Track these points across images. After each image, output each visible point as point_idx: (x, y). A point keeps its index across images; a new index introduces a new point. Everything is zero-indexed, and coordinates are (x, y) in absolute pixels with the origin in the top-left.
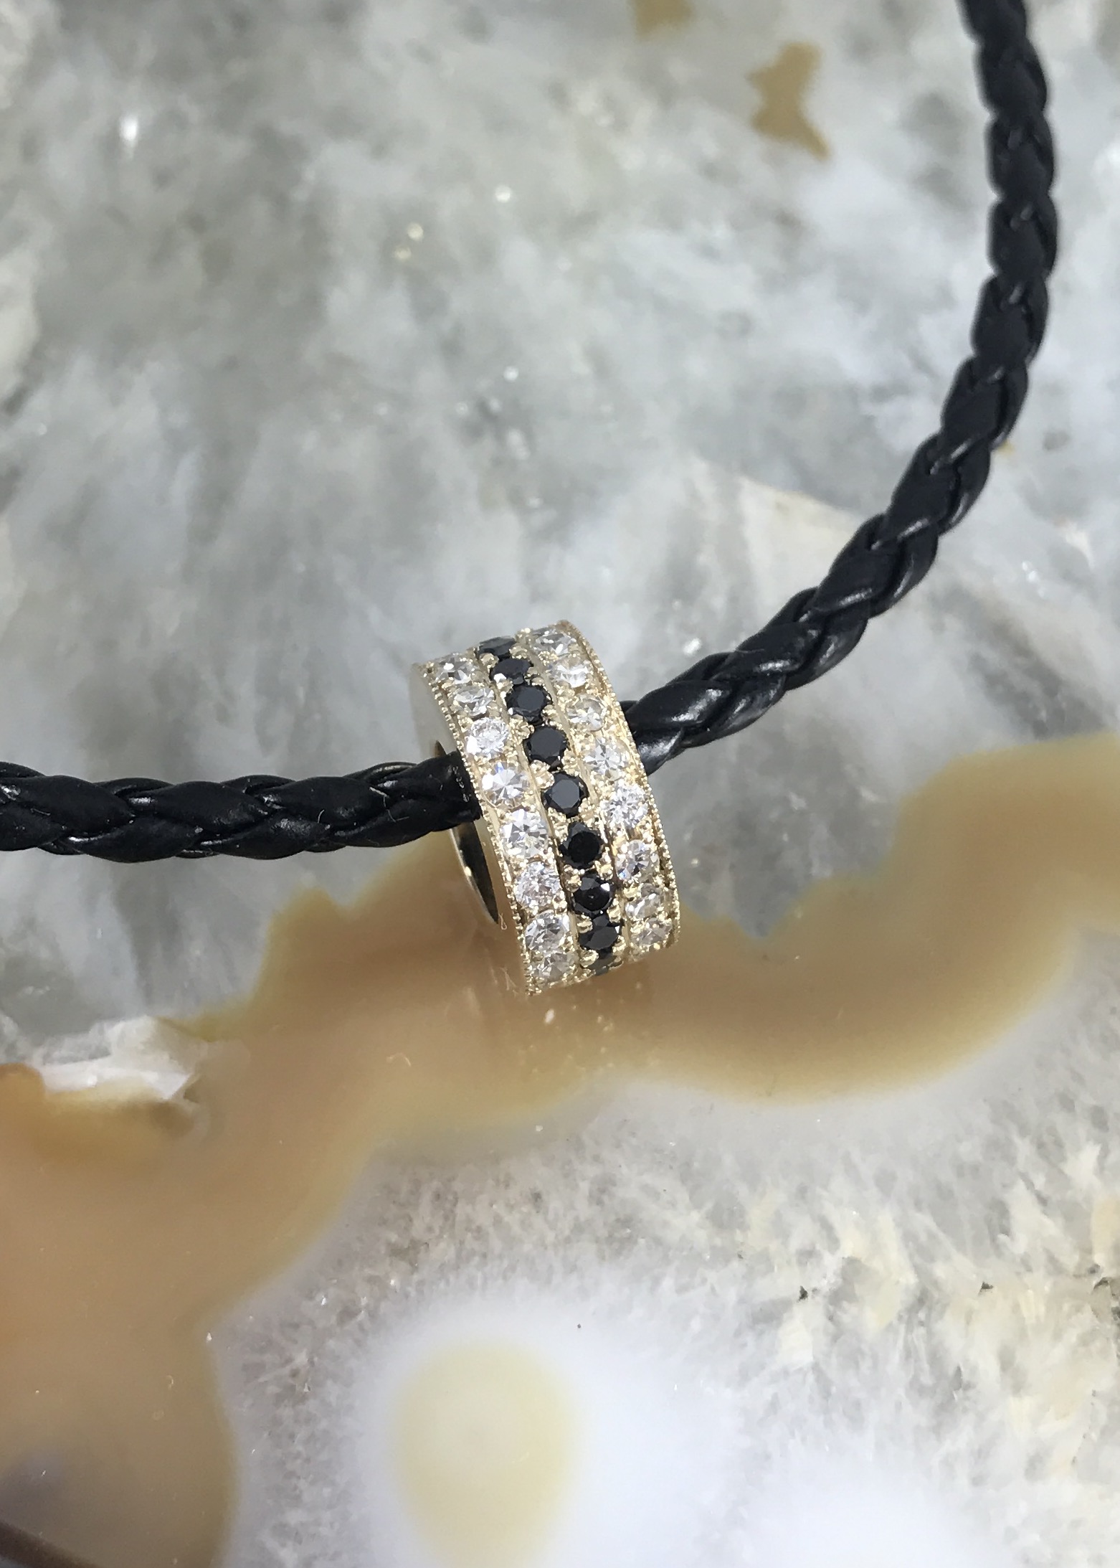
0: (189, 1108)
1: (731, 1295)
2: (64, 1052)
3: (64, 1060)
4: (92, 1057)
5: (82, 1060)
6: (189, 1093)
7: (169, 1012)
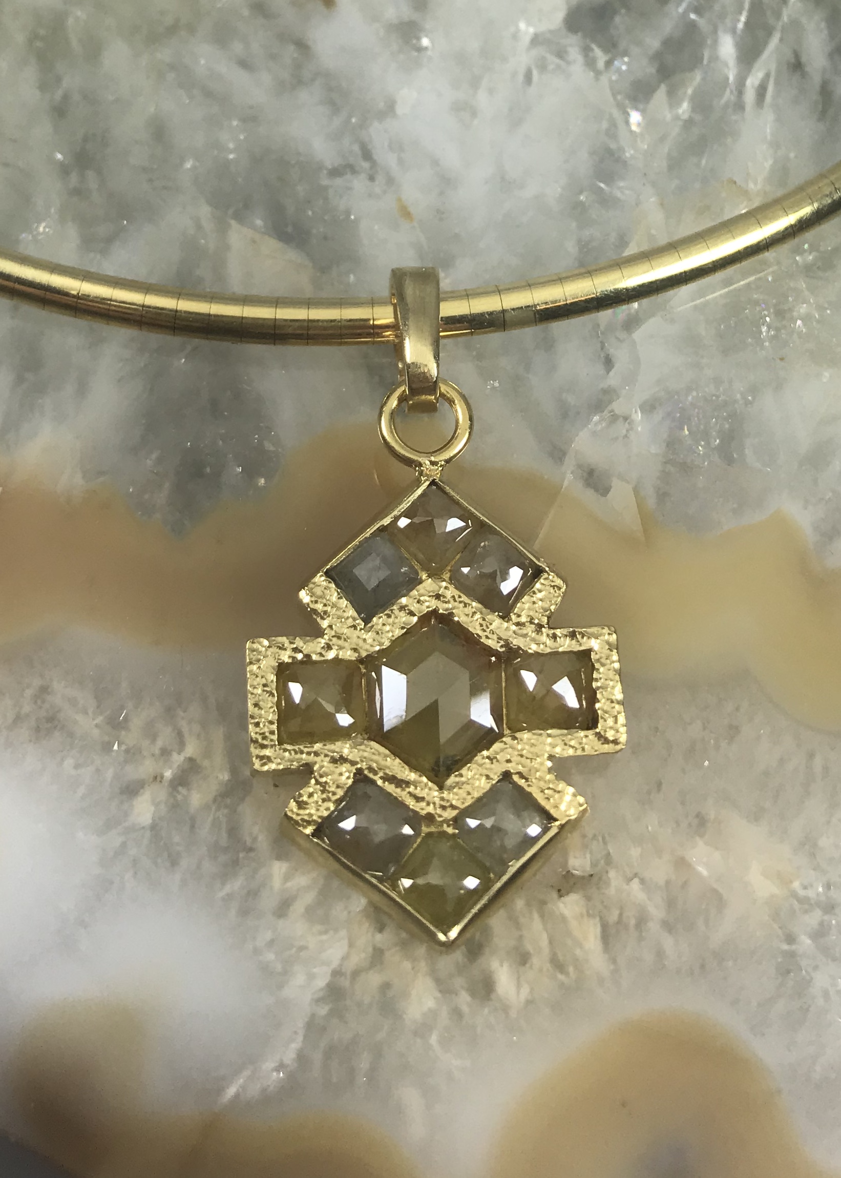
1: (109, 774)
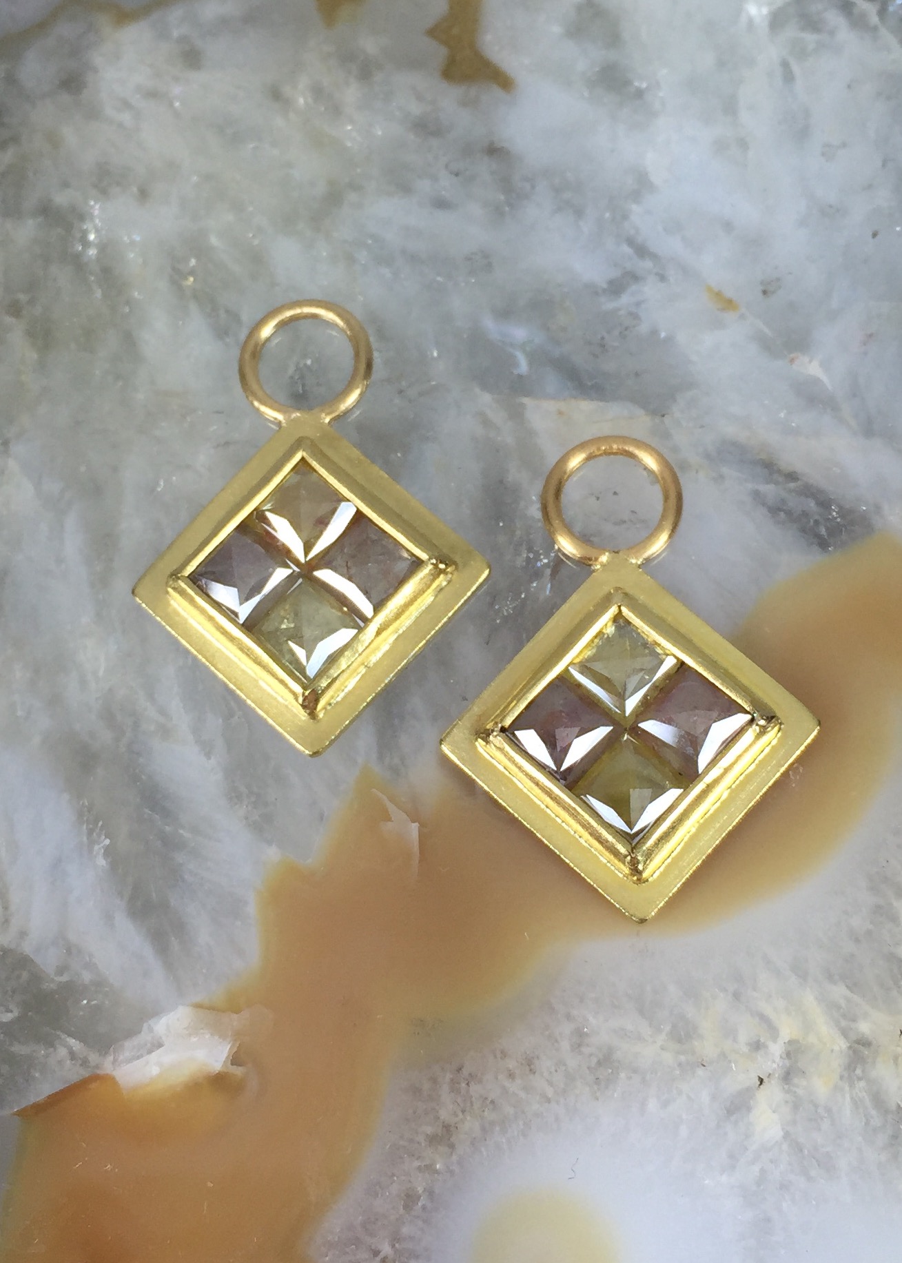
0: (238, 1071)
1: (704, 1097)
2: (127, 1054)
3: (130, 1060)
4: (150, 1052)
5: (141, 1056)
6: (235, 1060)
7: (198, 998)
